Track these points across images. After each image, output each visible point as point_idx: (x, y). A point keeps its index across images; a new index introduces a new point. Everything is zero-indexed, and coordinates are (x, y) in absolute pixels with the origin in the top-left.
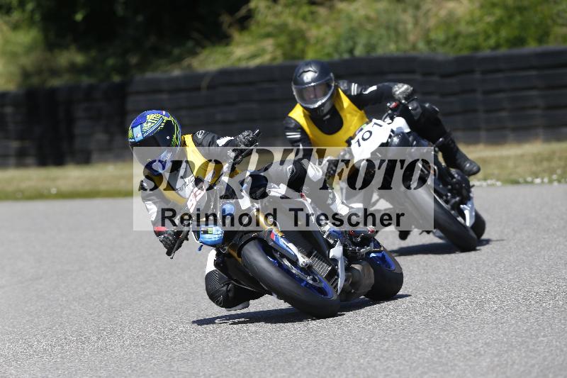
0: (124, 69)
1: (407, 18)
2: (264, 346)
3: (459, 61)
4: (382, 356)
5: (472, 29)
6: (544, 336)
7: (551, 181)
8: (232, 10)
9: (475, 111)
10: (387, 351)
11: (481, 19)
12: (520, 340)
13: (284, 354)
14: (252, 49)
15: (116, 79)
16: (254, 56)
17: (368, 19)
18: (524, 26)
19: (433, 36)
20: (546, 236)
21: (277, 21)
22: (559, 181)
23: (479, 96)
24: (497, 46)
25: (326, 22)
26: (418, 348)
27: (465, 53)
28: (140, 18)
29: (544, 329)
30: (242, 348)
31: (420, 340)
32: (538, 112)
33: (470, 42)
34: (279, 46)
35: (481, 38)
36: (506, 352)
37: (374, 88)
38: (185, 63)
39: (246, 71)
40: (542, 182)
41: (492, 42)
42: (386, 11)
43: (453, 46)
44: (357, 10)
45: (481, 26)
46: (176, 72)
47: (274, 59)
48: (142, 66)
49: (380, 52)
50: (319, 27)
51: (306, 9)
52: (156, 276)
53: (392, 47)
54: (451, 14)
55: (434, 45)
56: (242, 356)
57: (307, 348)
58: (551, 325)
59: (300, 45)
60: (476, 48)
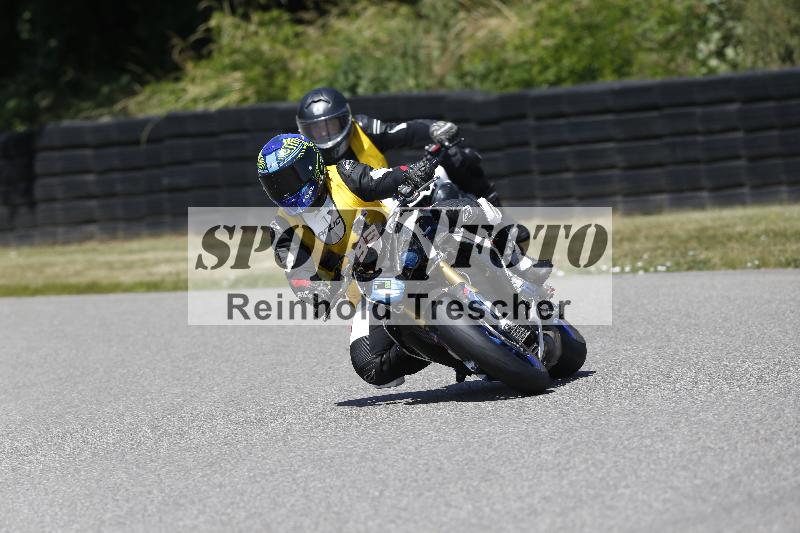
0: (31, 115)
1: (431, 42)
2: (232, 503)
3: (505, 101)
4: (399, 517)
5: (523, 57)
6: (627, 487)
7: (634, 270)
8: (185, 31)
9: (528, 172)
10: (405, 509)
11: (535, 42)
12: (591, 492)
13: (261, 514)
14: (212, 85)
15: (20, 128)
16: (216, 96)
17: (376, 42)
18: (595, 53)
19: (467, 66)
20: (629, 347)
21: (248, 46)
22: (646, 270)
23: (533, 150)
24: (559, 81)
25: (318, 47)
26: (448, 505)
27: (513, 90)
28: (53, 43)
29: (626, 477)
30: (201, 507)
31: (452, 493)
32: (616, 172)
33: (519, 75)
34: (249, 81)
35: (536, 70)
36: (573, 509)
37: (403, 126)
38: (118, 107)
39: (205, 117)
40: (623, 271)
41: (550, 75)
42: (403, 32)
43: (496, 80)
44: (360, 31)
45: (535, 53)
46: (106, 119)
47: (245, 99)
48: (56, 110)
49: (393, 89)
50: (307, 54)
51: (288, 30)
52: (77, 406)
53: (411, 82)
54: (493, 35)
55: (468, 79)
56: (202, 518)
57: (293, 505)
58: (635, 471)
59: (280, 80)
60: (529, 84)
